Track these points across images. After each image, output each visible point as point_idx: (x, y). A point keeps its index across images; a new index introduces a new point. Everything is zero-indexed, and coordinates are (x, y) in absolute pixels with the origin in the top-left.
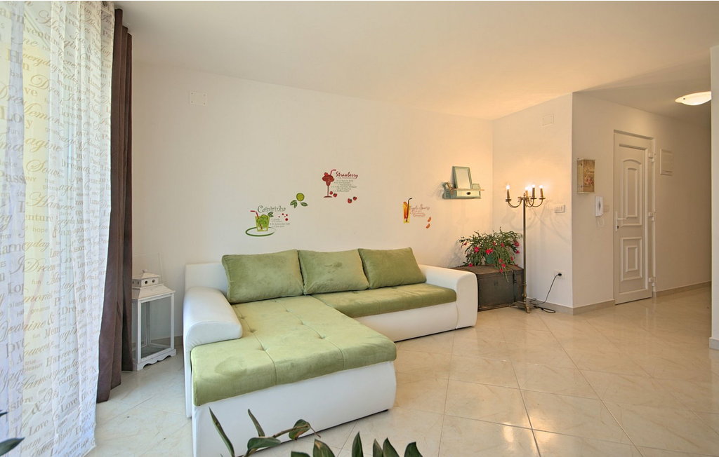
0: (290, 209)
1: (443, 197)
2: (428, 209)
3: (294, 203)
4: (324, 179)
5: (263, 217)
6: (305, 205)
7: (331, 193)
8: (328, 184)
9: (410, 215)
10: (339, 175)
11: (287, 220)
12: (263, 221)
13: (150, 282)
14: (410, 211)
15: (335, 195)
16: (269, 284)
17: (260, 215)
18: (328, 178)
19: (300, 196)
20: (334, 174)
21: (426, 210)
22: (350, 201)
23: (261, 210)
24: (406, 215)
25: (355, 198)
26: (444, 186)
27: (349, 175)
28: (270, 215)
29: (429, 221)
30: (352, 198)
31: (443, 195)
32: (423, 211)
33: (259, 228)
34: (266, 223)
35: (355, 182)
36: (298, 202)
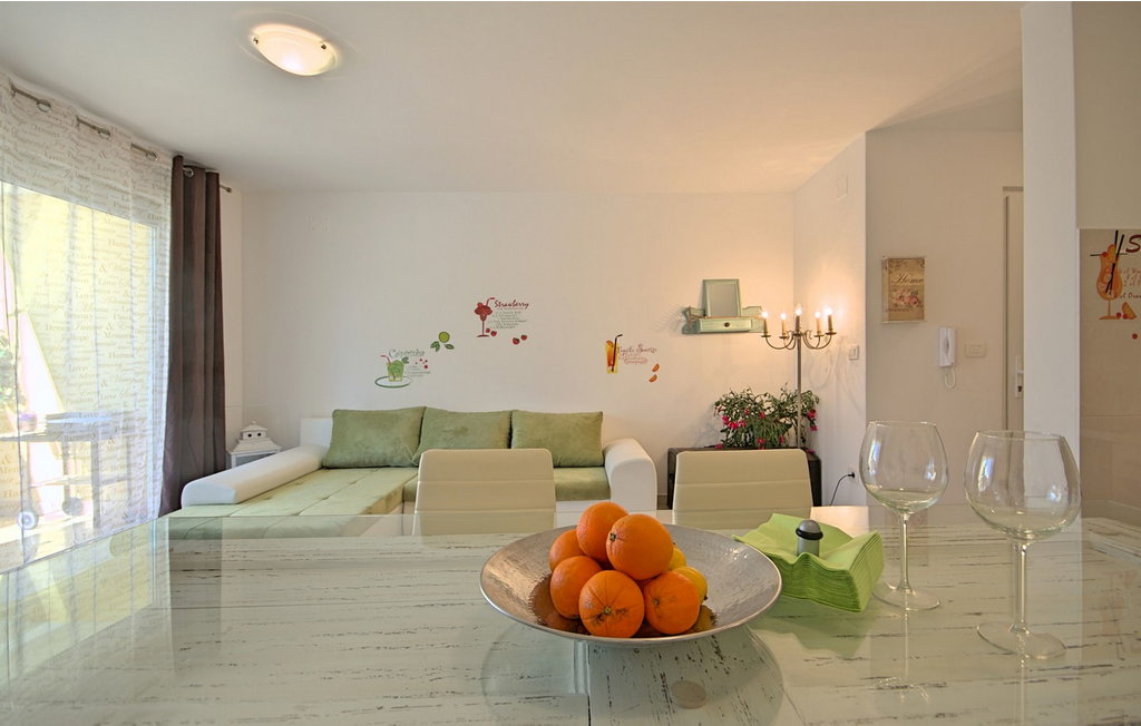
0: (430, 353)
1: (683, 333)
2: (653, 351)
3: (436, 346)
4: (477, 312)
5: (396, 363)
6: (450, 347)
7: (488, 330)
8: (483, 319)
9: (619, 362)
10: (499, 304)
11: (426, 367)
12: (395, 369)
13: (255, 435)
14: (618, 355)
15: (494, 334)
16: (367, 448)
17: (392, 361)
18: (483, 311)
19: (444, 336)
20: (491, 305)
21: (649, 353)
22: (516, 341)
23: (393, 354)
24: (612, 361)
25: (524, 337)
26: (684, 313)
27: (515, 304)
28: (405, 360)
29: (654, 370)
30: (519, 338)
31: (683, 329)
32: (643, 354)
33: (392, 378)
34: (400, 371)
35: (524, 314)
36: (441, 344)
